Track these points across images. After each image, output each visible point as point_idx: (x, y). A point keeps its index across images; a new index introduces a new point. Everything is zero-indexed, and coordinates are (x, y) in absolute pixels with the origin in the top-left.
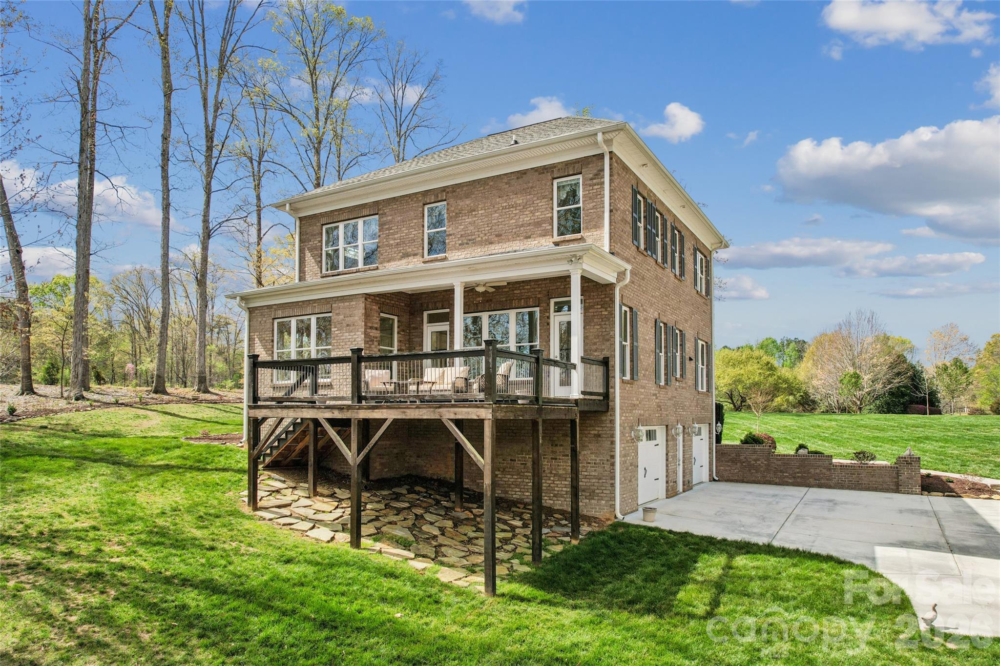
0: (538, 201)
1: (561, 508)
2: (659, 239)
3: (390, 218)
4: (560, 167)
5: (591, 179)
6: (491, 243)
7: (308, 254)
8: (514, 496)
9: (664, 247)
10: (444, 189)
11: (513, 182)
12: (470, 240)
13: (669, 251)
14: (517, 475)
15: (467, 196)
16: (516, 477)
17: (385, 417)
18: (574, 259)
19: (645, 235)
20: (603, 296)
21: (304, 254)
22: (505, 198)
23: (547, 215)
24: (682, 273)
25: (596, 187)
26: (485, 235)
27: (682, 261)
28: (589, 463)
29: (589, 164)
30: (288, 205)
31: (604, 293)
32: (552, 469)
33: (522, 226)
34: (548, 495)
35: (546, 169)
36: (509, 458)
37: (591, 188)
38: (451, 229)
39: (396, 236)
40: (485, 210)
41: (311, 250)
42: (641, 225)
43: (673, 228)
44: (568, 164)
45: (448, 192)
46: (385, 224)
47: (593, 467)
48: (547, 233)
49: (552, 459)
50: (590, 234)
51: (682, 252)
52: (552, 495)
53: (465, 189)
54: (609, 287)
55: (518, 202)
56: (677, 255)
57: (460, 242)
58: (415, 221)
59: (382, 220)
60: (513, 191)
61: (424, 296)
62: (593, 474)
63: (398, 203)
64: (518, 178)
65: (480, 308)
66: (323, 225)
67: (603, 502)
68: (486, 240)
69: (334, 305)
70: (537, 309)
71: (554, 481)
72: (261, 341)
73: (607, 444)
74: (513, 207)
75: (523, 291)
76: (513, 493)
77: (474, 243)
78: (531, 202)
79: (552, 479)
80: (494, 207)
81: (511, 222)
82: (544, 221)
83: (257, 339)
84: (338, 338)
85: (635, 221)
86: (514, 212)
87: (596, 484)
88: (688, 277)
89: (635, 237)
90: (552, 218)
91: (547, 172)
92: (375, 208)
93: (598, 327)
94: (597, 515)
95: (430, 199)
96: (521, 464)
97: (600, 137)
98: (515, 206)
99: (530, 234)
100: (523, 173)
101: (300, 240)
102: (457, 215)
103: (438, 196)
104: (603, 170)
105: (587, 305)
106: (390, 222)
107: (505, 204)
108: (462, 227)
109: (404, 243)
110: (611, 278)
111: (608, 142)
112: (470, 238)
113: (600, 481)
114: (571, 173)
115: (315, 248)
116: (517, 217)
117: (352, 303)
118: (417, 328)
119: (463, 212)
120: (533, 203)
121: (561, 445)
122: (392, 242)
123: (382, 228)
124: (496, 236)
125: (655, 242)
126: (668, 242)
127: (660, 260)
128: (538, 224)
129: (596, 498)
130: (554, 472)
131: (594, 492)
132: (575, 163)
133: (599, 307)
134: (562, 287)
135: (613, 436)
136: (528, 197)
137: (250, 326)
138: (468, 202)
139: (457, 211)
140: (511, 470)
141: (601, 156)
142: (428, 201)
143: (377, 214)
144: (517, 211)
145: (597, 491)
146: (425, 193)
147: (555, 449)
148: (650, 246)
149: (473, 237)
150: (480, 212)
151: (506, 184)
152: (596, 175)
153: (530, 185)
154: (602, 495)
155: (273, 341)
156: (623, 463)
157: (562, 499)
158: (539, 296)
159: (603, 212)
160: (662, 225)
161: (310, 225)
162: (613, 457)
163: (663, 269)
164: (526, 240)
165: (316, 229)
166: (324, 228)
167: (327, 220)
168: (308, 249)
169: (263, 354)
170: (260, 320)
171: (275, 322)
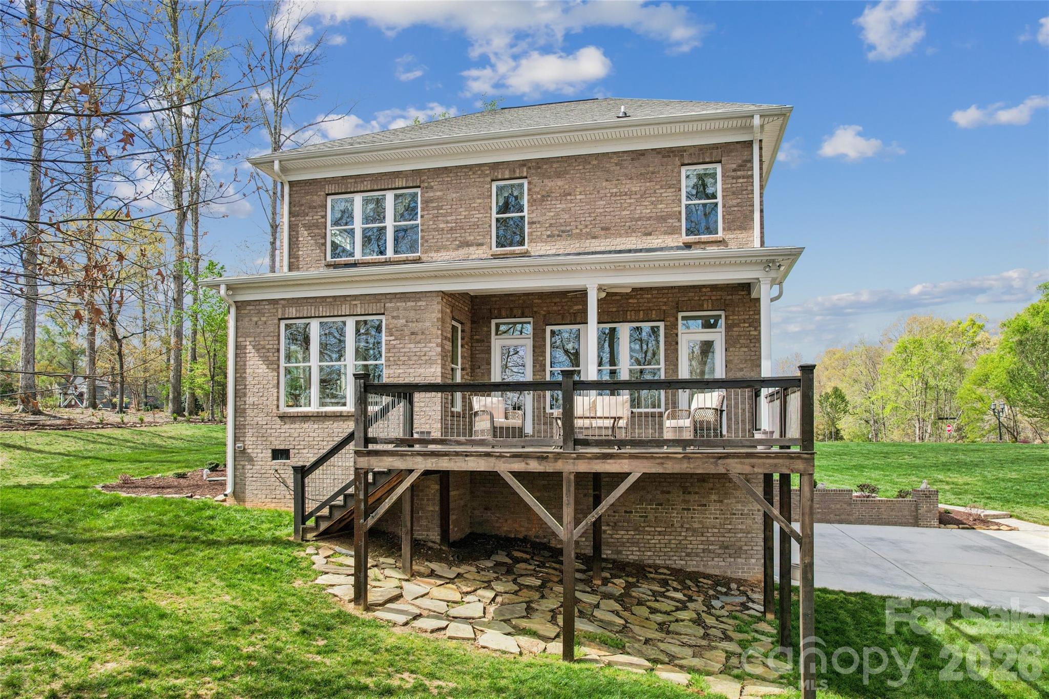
0: (662, 191)
1: (696, 570)
3: (439, 193)
4: (691, 151)
5: (734, 170)
6: (594, 237)
7: (303, 233)
8: (630, 557)
10: (524, 163)
11: (626, 164)
12: (563, 232)
14: (634, 531)
15: (559, 175)
16: (632, 533)
17: (627, 471)
20: (751, 313)
21: (297, 232)
22: (615, 182)
23: (675, 209)
25: (741, 180)
26: (586, 226)
28: (735, 514)
29: (731, 151)
30: (276, 164)
31: (753, 309)
32: (684, 522)
33: (640, 219)
34: (677, 554)
35: (673, 152)
36: (624, 509)
37: (734, 181)
38: (534, 215)
39: (449, 218)
40: (586, 195)
41: (308, 227)
44: (702, 149)
45: (530, 168)
46: (431, 201)
47: (740, 519)
48: (674, 231)
49: (683, 509)
50: (732, 236)
52: (684, 554)
53: (555, 165)
55: (633, 189)
57: (549, 233)
58: (479, 201)
59: (426, 195)
60: (626, 175)
61: (494, 299)
62: (740, 527)
63: (451, 175)
64: (632, 159)
65: (578, 320)
66: (328, 195)
67: (753, 561)
68: (588, 234)
69: (387, 305)
70: (661, 325)
71: (686, 536)
72: (258, 350)
74: (626, 195)
75: (641, 300)
76: (629, 553)
77: (569, 236)
78: (652, 191)
79: (683, 534)
80: (598, 192)
81: (624, 213)
82: (670, 216)
83: (249, 348)
84: (395, 351)
86: (628, 201)
87: (743, 539)
90: (680, 213)
91: (675, 156)
92: (416, 179)
93: (746, 350)
94: (745, 576)
95: (503, 174)
96: (641, 517)
97: (757, 121)
98: (629, 194)
99: (650, 230)
100: (641, 154)
101: (290, 213)
102: (544, 198)
103: (514, 172)
104: (751, 161)
105: (730, 322)
106: (440, 198)
107: (615, 190)
108: (552, 214)
109: (462, 228)
112: (562, 228)
113: (749, 536)
114: (707, 160)
115: (316, 225)
116: (632, 208)
117: (420, 303)
118: (483, 341)
119: (553, 195)
120: (655, 192)
121: (696, 493)
122: (442, 226)
123: (427, 206)
124: (602, 229)
128: (662, 219)
129: (744, 556)
130: (685, 526)
131: (741, 548)
132: (713, 148)
133: (747, 325)
134: (697, 298)
136: (648, 184)
138: (560, 183)
139: (544, 193)
140: (626, 524)
141: (750, 144)
142: (500, 177)
143: (419, 187)
144: (632, 201)
145: (745, 548)
146: (495, 166)
147: (687, 497)
149: (568, 228)
150: (578, 197)
151: (616, 164)
152: (741, 166)
153: (651, 169)
154: (752, 552)
155: (278, 350)
157: (698, 559)
158: (664, 308)
159: (752, 212)
161: (307, 194)
164: (645, 238)
165: (317, 200)
166: (329, 199)
167: (332, 188)
168: (304, 226)
169: (262, 369)
170: (255, 319)
171: (283, 324)
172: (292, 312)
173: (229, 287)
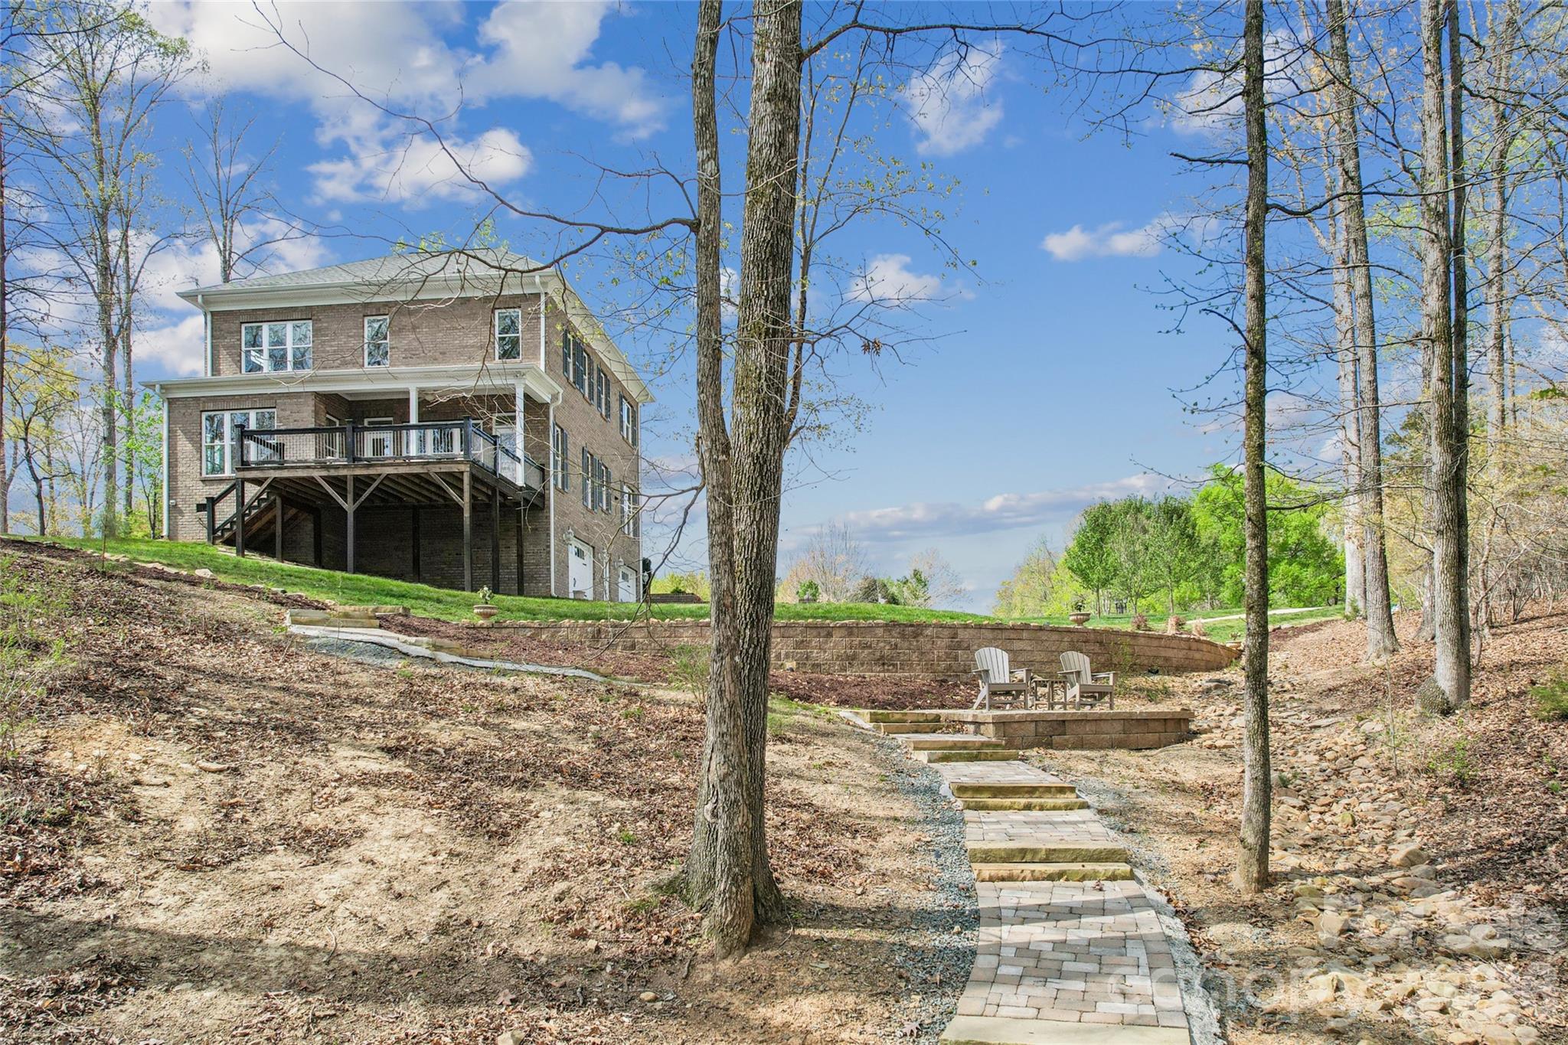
0: (481, 327)
2: (586, 377)
3: (326, 324)
4: (500, 299)
5: (529, 314)
7: (223, 352)
9: (591, 385)
10: (386, 304)
12: (414, 355)
13: (596, 390)
15: (411, 314)
17: (380, 473)
18: (518, 374)
19: (574, 370)
20: (540, 413)
21: (218, 351)
23: (490, 340)
24: (608, 416)
25: (533, 321)
27: (608, 403)
29: (526, 300)
30: (200, 297)
31: (541, 410)
35: (488, 299)
37: (529, 321)
38: (393, 341)
39: (333, 343)
40: (429, 328)
41: (226, 348)
42: (570, 360)
43: (600, 371)
44: (508, 297)
46: (321, 329)
48: (490, 355)
50: (528, 360)
51: (608, 395)
54: (545, 406)
55: (462, 325)
56: (603, 396)
57: (404, 354)
58: (354, 331)
59: (317, 325)
60: (457, 315)
62: (532, 561)
63: (334, 311)
64: (461, 304)
66: (242, 323)
67: (541, 585)
68: (431, 356)
69: (277, 401)
72: (185, 434)
73: (544, 536)
74: (457, 329)
77: (417, 356)
78: (474, 327)
80: (438, 327)
81: (456, 342)
83: (179, 432)
85: (566, 356)
86: (458, 334)
87: (534, 570)
88: (614, 421)
89: (566, 369)
90: (494, 343)
91: (490, 302)
92: (308, 313)
93: (536, 439)
95: (371, 311)
97: (537, 279)
98: (459, 329)
100: (467, 300)
101: (212, 336)
102: (400, 330)
103: (379, 310)
104: (539, 307)
106: (327, 328)
107: (449, 326)
108: (406, 341)
109: (341, 351)
110: (547, 399)
111: (544, 284)
112: (413, 351)
113: (538, 567)
114: (511, 306)
115: (233, 346)
116: (461, 339)
117: (300, 400)
119: (407, 328)
120: (476, 328)
122: (328, 349)
123: (318, 333)
124: (441, 353)
125: (583, 380)
126: (595, 382)
127: (587, 395)
128: (481, 347)
129: (535, 581)
131: (533, 576)
132: (515, 298)
135: (548, 529)
136: (469, 322)
137: (169, 417)
138: (411, 319)
139: (400, 326)
141: (538, 296)
142: (367, 313)
143: (309, 319)
144: (461, 333)
145: (536, 576)
146: (366, 305)
148: (578, 381)
149: (416, 351)
150: (424, 330)
151: (450, 307)
152: (533, 310)
153: (473, 311)
154: (540, 579)
155: (201, 434)
156: (557, 557)
159: (540, 343)
160: (589, 364)
161: (224, 321)
162: (549, 547)
163: (590, 404)
164: (469, 360)
165: (234, 327)
166: (243, 326)
167: (244, 318)
168: (224, 346)
169: (189, 447)
170: (183, 411)
171: (204, 415)
172: (211, 406)
173: (162, 387)
